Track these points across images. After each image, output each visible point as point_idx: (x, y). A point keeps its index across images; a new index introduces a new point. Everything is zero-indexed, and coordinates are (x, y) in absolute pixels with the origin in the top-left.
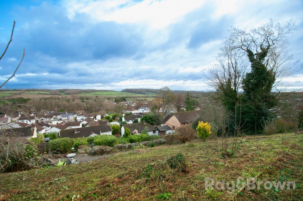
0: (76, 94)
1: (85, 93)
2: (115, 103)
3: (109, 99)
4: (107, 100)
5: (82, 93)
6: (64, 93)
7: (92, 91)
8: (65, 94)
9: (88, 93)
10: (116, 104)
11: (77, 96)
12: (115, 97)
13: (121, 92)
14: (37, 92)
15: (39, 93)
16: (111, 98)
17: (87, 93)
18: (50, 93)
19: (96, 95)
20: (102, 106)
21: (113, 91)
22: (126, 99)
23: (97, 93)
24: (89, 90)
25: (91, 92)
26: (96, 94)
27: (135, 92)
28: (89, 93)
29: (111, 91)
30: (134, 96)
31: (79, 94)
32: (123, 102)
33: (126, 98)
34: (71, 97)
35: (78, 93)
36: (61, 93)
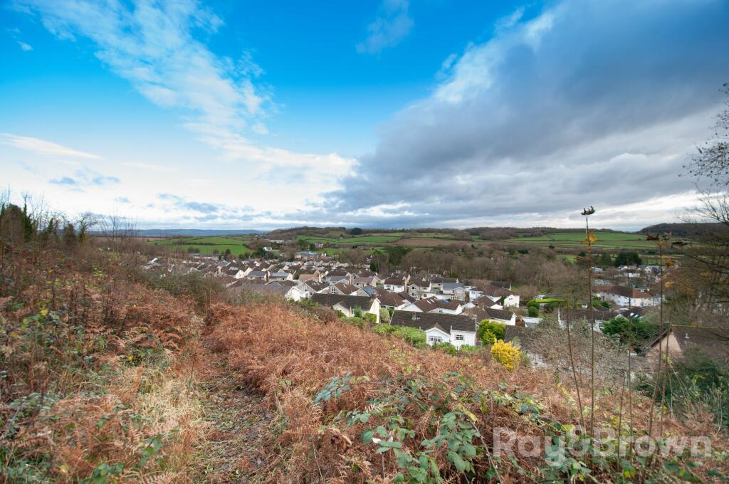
0: (503, 238)
1: (525, 236)
5: (517, 237)
6: (478, 237)
7: (543, 231)
8: (480, 238)
9: (532, 236)
11: (502, 243)
13: (637, 233)
14: (432, 235)
15: (437, 236)
17: (530, 236)
18: (453, 237)
19: (551, 243)
21: (610, 231)
23: (556, 237)
24: (536, 228)
25: (541, 235)
26: (554, 240)
28: (536, 236)
29: (604, 231)
31: (509, 238)
34: (490, 245)
35: (508, 236)
36: (473, 237)
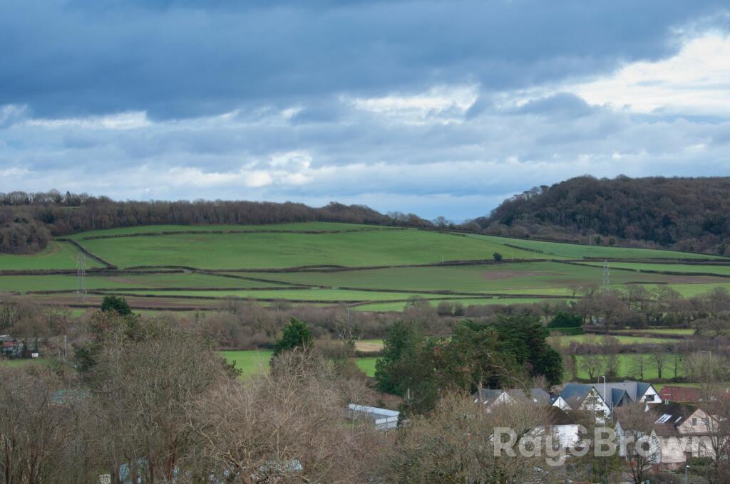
2: (388, 417)
3: (296, 337)
4: (254, 364)
7: (49, 219)
10: (401, 432)
12: (393, 305)
13: (479, 227)
16: (331, 328)
19: (109, 284)
20: (178, 447)
22: (561, 341)
25: (37, 243)
26: (111, 270)
27: (708, 227)
30: (694, 303)
32: (504, 397)
33: (569, 322)
